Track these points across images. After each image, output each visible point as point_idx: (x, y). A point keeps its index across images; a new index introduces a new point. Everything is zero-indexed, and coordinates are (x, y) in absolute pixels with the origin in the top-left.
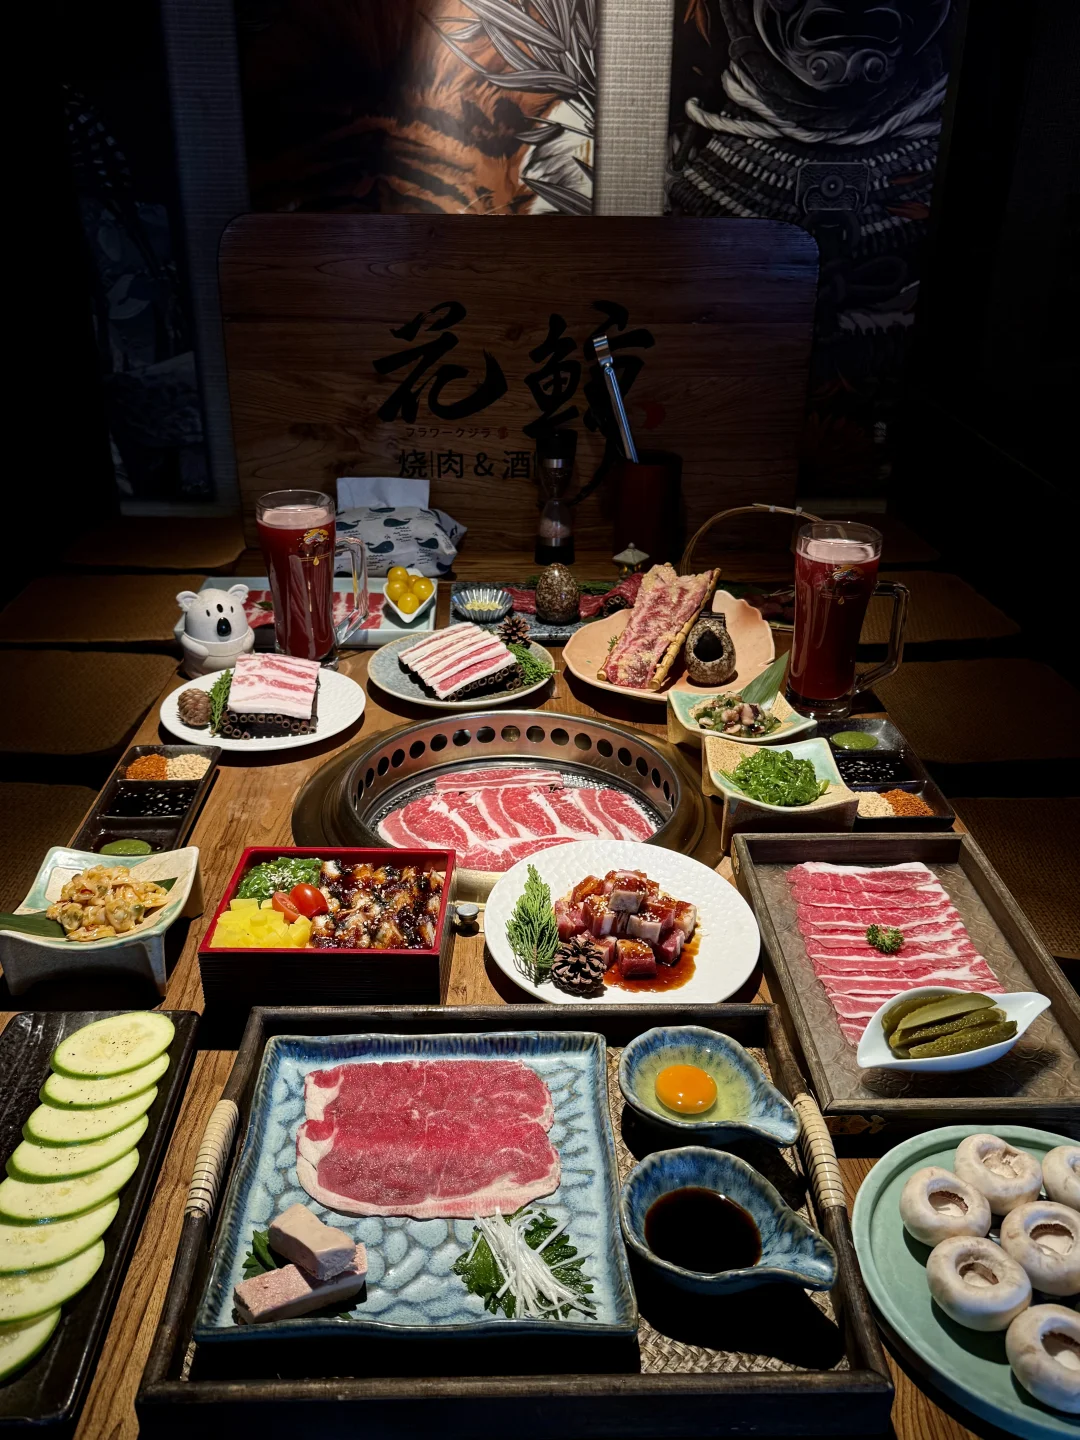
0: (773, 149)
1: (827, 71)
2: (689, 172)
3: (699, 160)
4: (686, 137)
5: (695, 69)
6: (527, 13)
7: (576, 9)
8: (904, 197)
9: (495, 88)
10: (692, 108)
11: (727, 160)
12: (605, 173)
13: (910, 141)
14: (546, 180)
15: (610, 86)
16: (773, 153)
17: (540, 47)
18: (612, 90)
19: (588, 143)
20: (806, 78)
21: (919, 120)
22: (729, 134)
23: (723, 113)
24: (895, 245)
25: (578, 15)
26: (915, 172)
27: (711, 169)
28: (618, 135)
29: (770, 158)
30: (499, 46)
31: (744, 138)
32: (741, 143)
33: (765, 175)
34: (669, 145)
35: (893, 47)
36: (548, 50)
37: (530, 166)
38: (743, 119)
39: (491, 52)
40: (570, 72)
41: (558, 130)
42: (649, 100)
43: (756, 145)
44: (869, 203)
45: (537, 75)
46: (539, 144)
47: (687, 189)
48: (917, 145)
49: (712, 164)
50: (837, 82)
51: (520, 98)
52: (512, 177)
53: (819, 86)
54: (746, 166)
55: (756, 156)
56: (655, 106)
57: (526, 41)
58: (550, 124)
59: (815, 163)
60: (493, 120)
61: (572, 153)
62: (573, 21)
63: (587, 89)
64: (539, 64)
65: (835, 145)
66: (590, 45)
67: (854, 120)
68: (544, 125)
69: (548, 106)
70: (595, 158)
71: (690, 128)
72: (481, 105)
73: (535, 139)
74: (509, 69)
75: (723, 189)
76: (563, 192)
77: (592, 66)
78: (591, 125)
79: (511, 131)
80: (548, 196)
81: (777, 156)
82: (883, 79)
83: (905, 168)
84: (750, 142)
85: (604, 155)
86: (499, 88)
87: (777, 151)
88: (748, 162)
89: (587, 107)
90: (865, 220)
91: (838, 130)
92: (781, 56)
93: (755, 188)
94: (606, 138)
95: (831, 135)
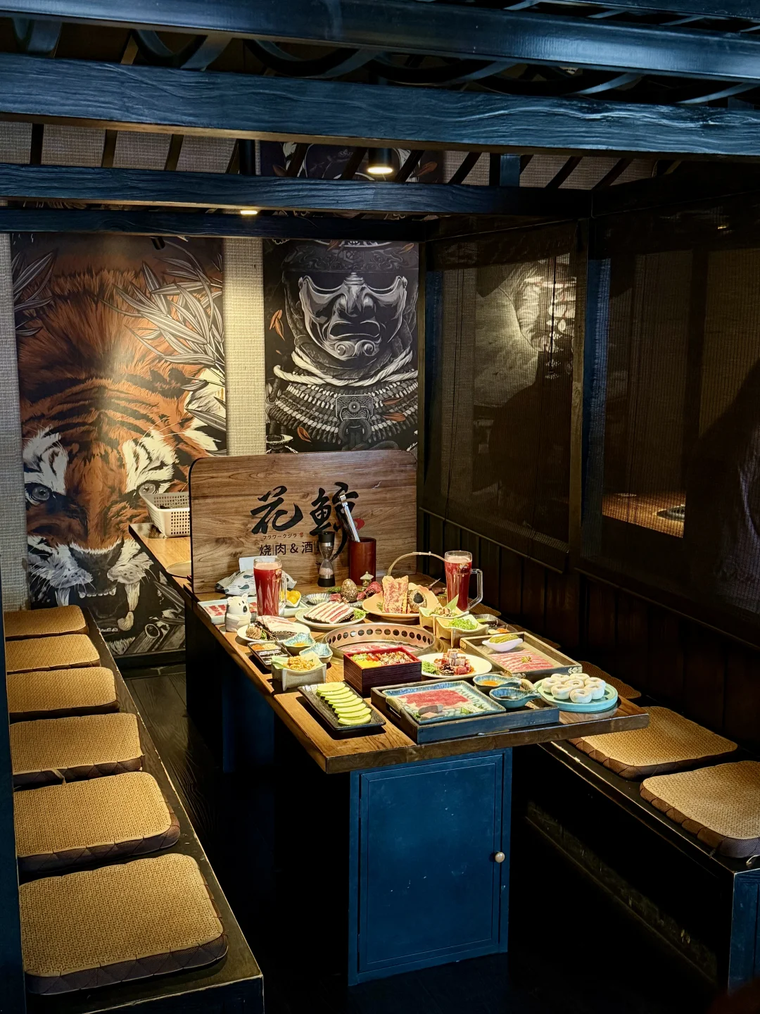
0: (322, 389)
1: (345, 351)
2: (278, 403)
3: (283, 396)
4: (275, 385)
5: (278, 351)
6: (185, 325)
7: (212, 323)
8: (392, 411)
9: (169, 363)
10: (277, 371)
11: (298, 396)
12: (231, 404)
13: (391, 383)
14: (199, 409)
15: (232, 361)
16: (322, 392)
17: (193, 342)
18: (233, 363)
19: (222, 390)
20: (335, 354)
21: (394, 373)
22: (298, 383)
23: (294, 373)
24: (390, 434)
25: (213, 326)
26: (395, 398)
27: (290, 400)
28: (238, 385)
29: (320, 394)
30: (170, 342)
31: (306, 385)
32: (304, 387)
33: (319, 402)
34: (266, 389)
35: (378, 339)
36: (198, 344)
37: (189, 403)
38: (304, 375)
39: (167, 344)
40: (211, 354)
41: (206, 383)
42: (254, 367)
43: (313, 388)
44: (374, 415)
45: (193, 356)
46: (195, 391)
47: (278, 411)
48: (395, 385)
49: (290, 398)
50: (351, 356)
51: (183, 368)
52: (180, 408)
53: (343, 358)
54: (308, 399)
55: (313, 393)
56: (257, 370)
57: (185, 339)
58: (200, 381)
59: (344, 395)
60: (168, 379)
61: (214, 395)
62: (210, 329)
63: (220, 363)
64: (193, 350)
65: (353, 386)
66: (220, 341)
67: (362, 374)
68: (197, 381)
69: (199, 371)
70: (226, 398)
71: (277, 380)
72: (161, 372)
73: (193, 388)
74: (175, 353)
75: (297, 410)
76: (210, 415)
77: (222, 351)
78: (224, 381)
79: (179, 385)
80: (201, 418)
81: (324, 393)
82: (373, 354)
83: (391, 397)
84: (309, 386)
85: (230, 396)
86: (171, 362)
87: (324, 390)
88: (309, 396)
89: (220, 371)
90: (373, 423)
91: (354, 379)
92: (321, 344)
93: (314, 409)
94: (231, 387)
95: (350, 382)
